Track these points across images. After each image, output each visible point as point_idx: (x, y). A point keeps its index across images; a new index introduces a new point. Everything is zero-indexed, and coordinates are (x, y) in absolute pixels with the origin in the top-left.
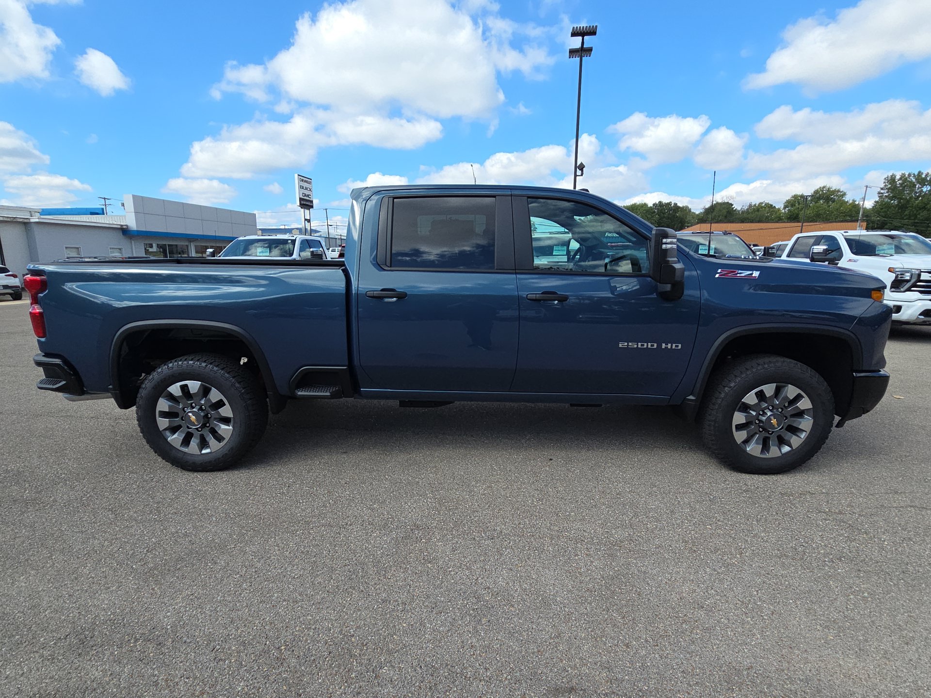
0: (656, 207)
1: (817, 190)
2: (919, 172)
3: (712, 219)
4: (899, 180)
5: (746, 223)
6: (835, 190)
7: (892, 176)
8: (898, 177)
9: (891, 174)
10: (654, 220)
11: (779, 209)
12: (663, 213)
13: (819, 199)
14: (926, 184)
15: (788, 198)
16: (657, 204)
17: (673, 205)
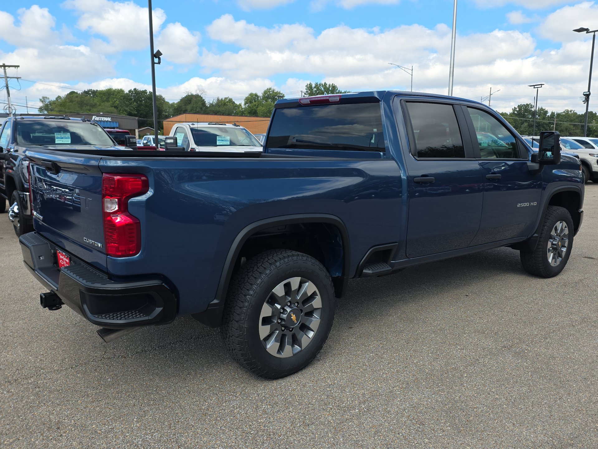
0: (132, 93)
1: (266, 91)
2: (325, 83)
3: (191, 110)
4: (314, 88)
5: (218, 115)
6: (277, 92)
7: (310, 84)
8: (313, 86)
9: (309, 83)
10: (132, 107)
11: (240, 105)
12: (140, 101)
13: (268, 97)
14: (330, 92)
15: (247, 95)
16: (132, 91)
17: (148, 93)
